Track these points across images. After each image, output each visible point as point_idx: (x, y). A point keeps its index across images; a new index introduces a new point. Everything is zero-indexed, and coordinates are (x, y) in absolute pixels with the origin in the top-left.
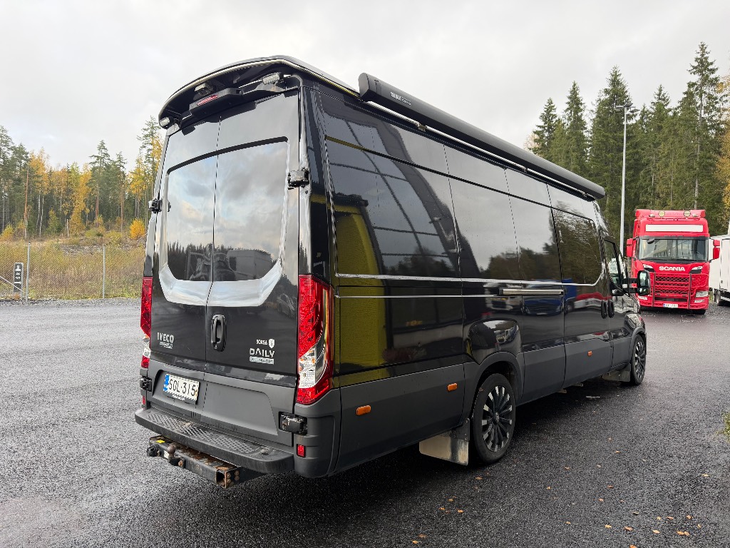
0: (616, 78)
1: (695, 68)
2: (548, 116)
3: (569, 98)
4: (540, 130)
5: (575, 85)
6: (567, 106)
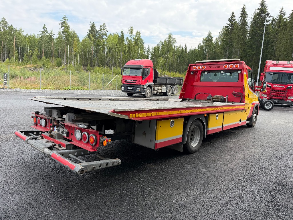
0: (263, 3)
5: (244, 6)
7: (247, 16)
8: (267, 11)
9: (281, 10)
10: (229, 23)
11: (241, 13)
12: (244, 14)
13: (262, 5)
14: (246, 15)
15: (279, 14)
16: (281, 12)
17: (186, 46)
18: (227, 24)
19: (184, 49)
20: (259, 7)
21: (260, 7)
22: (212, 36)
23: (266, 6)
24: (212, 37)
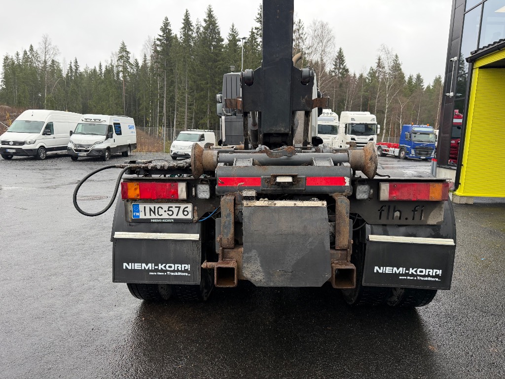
0: (210, 13)
1: (258, 18)
2: (166, 29)
3: (184, 20)
4: (160, 38)
5: (187, 11)
6: (183, 25)
7: (192, 28)
8: (217, 25)
9: (232, 27)
10: (162, 34)
11: (183, 21)
12: (187, 23)
13: (210, 16)
14: (192, 26)
15: (231, 33)
16: (233, 29)
17: (76, 62)
18: (160, 35)
19: (74, 67)
20: (205, 16)
21: (208, 19)
22: (128, 50)
23: (216, 18)
24: (128, 53)
